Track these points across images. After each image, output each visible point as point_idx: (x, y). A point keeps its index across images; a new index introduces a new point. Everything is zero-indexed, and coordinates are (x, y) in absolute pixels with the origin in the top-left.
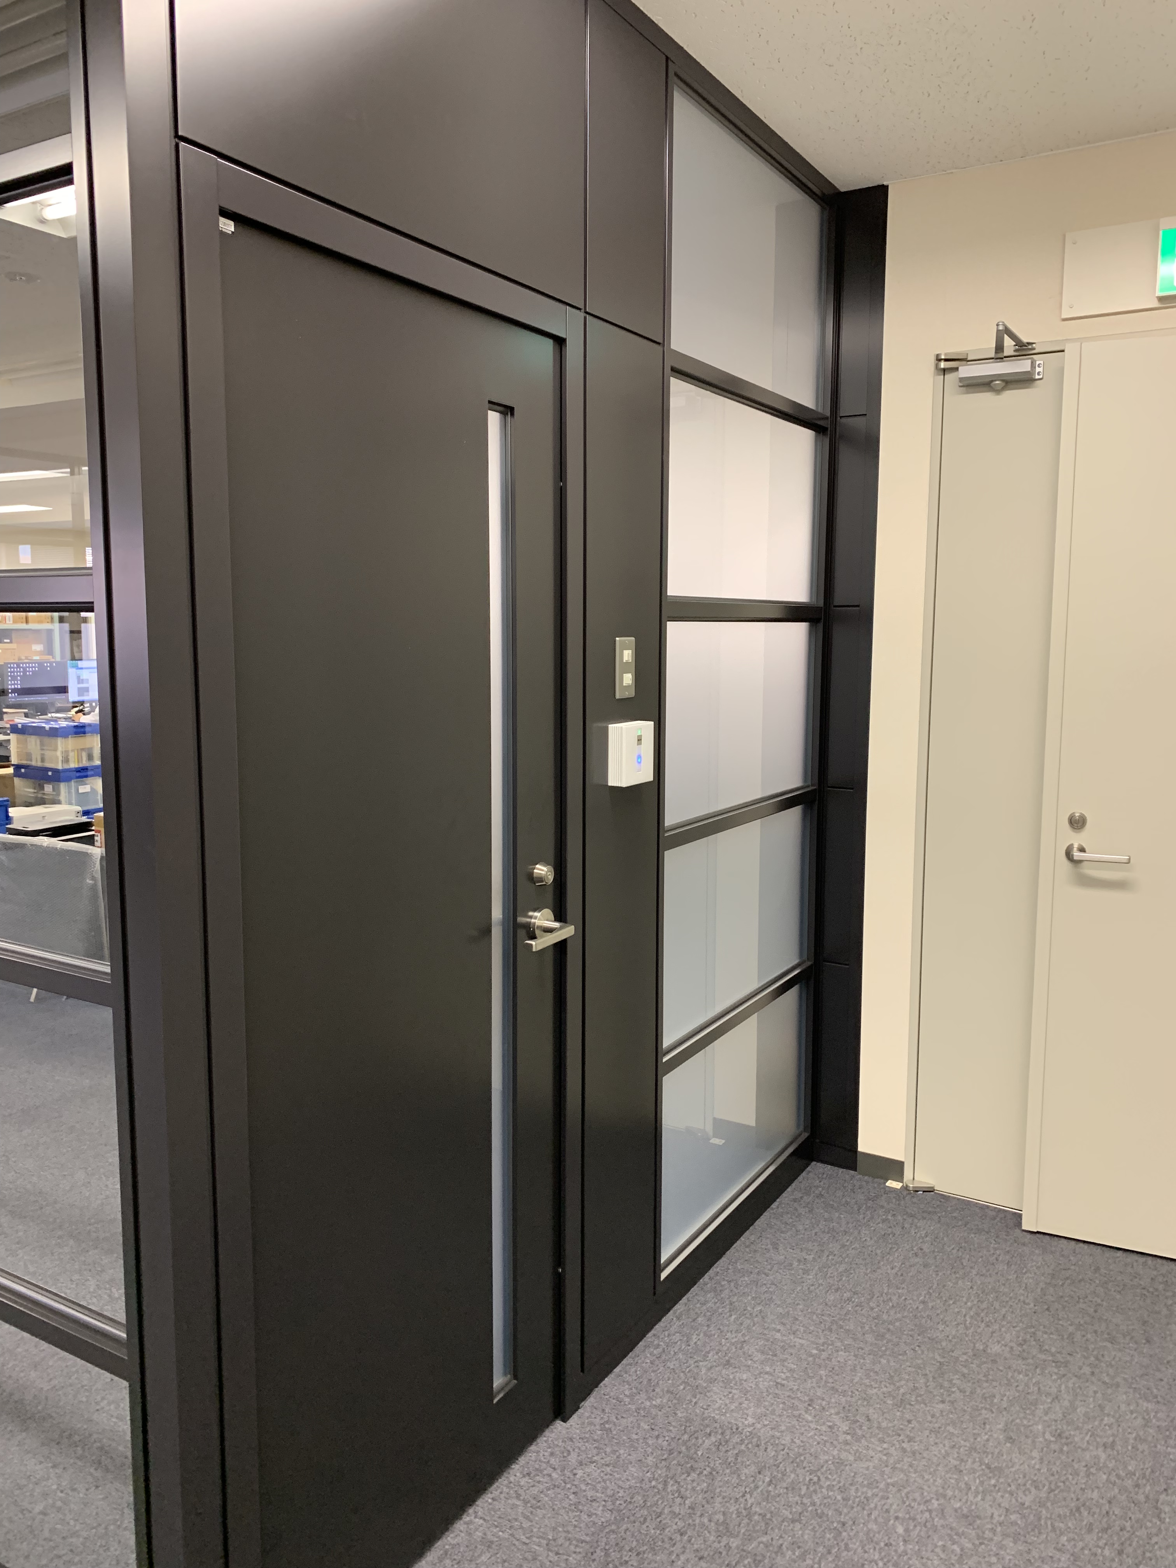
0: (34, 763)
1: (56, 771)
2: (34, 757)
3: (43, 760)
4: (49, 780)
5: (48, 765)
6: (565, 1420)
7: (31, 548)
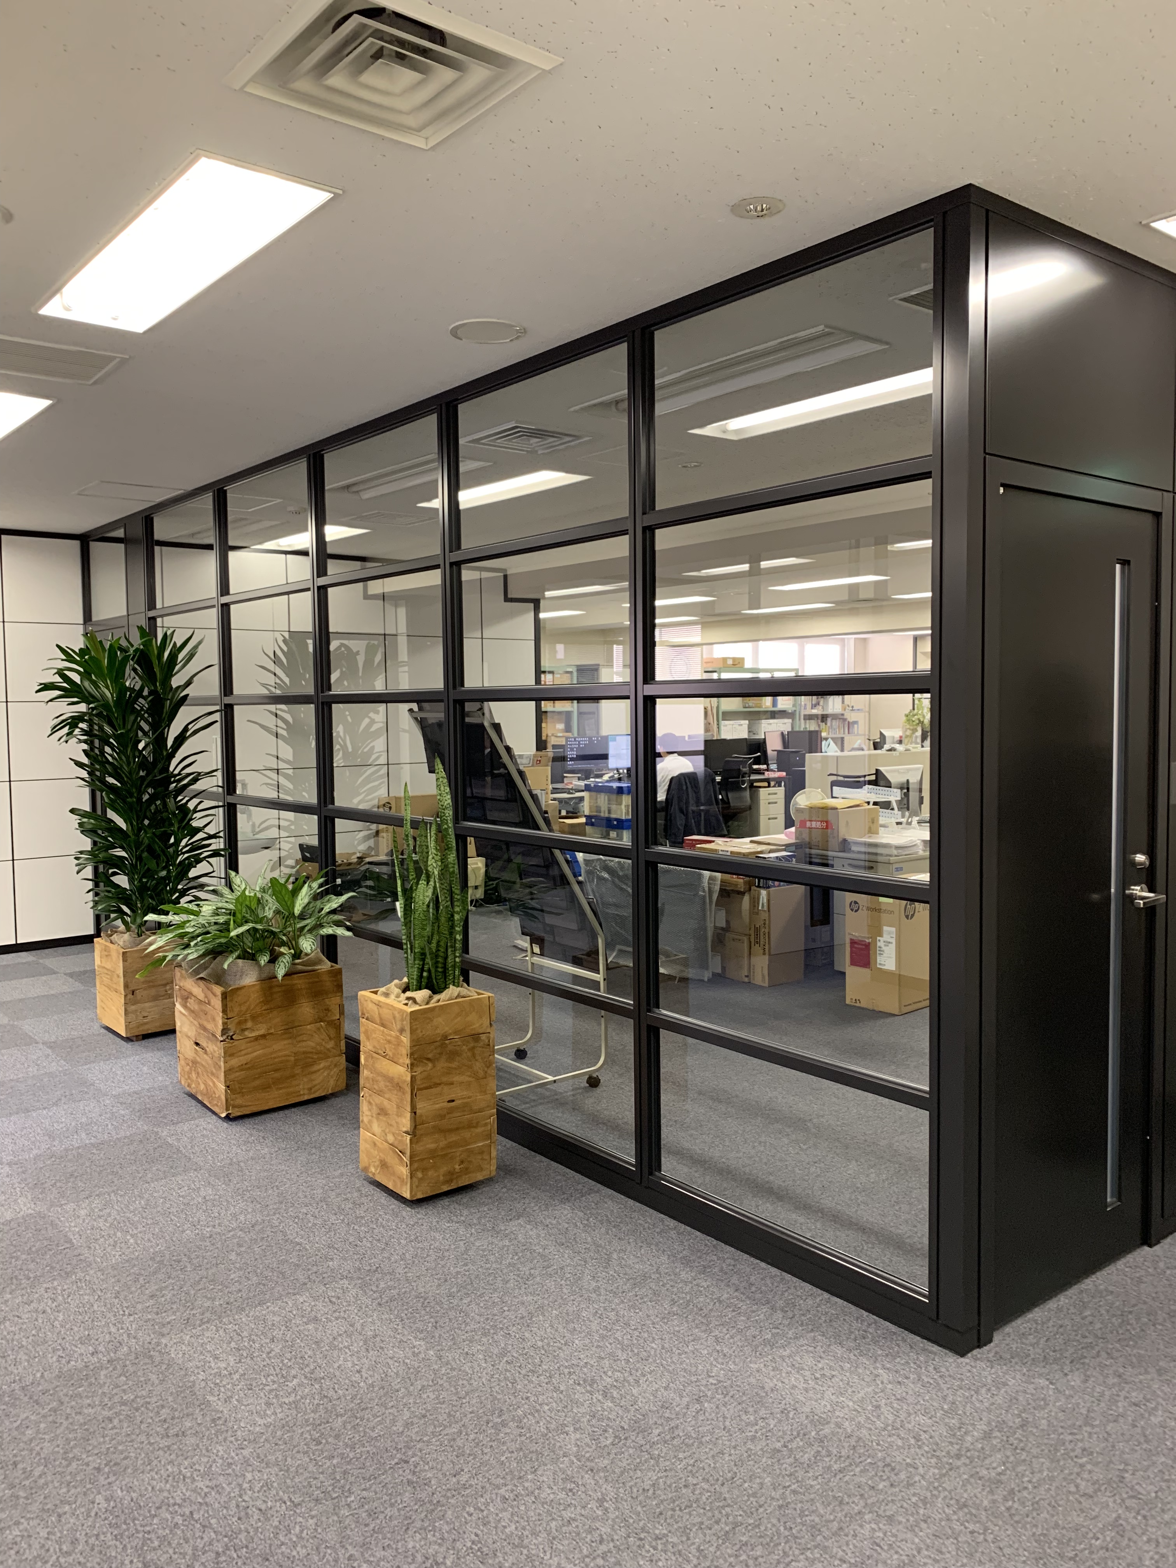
0: (602, 815)
1: (619, 821)
2: (602, 809)
3: (609, 812)
4: (614, 828)
5: (613, 816)
6: (1150, 1246)
7: (565, 648)
